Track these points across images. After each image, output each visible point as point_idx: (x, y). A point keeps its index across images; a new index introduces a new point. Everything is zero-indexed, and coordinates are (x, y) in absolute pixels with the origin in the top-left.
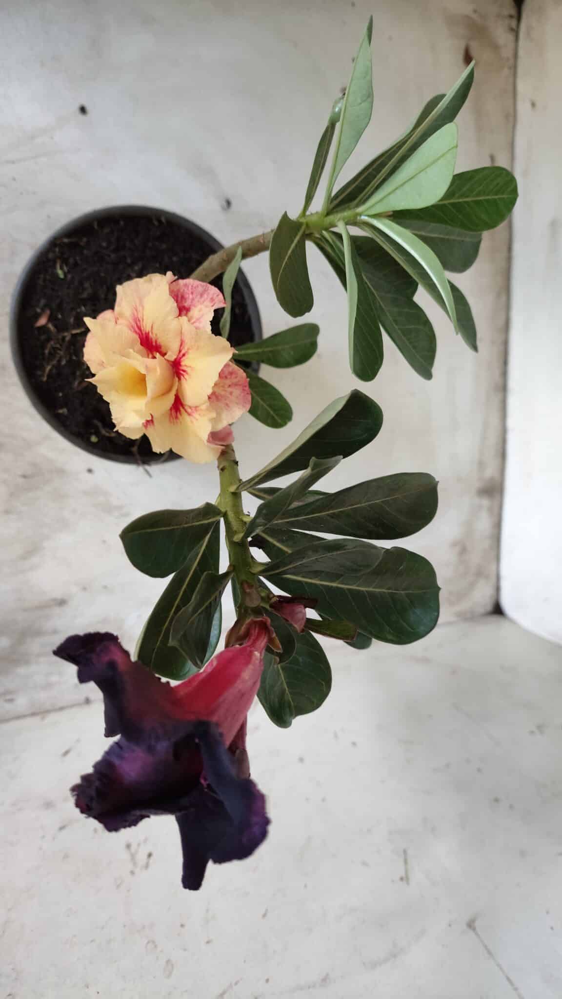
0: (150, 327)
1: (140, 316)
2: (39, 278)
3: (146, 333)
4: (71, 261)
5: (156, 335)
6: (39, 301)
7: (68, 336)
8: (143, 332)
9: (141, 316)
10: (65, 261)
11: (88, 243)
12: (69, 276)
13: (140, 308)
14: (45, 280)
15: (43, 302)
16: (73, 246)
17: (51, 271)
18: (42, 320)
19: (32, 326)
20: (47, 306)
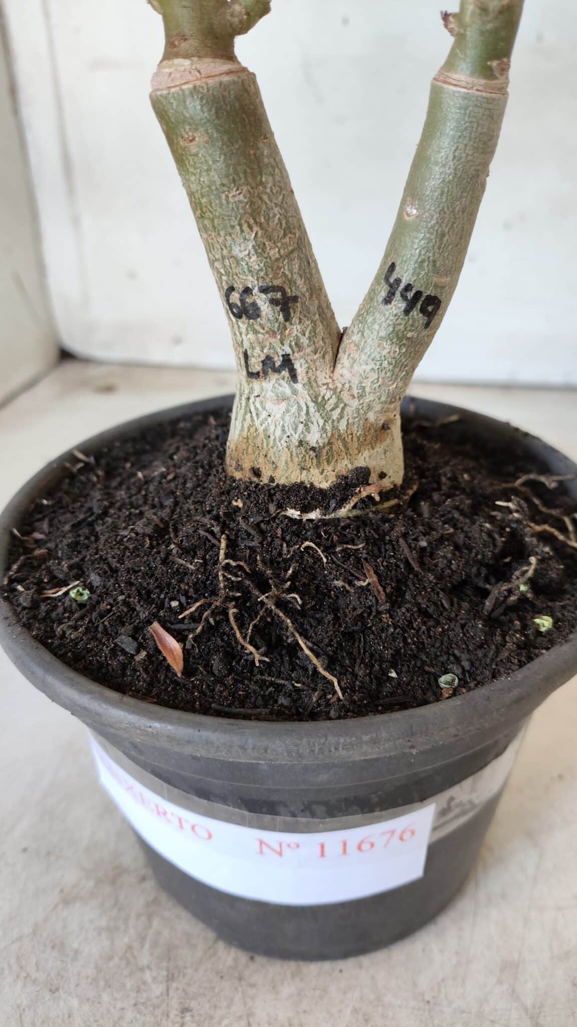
2: (62, 636)
4: (64, 572)
6: (117, 651)
12: (94, 579)
15: (125, 641)
17: (60, 610)
18: (171, 651)
19: (176, 683)
20: (137, 632)
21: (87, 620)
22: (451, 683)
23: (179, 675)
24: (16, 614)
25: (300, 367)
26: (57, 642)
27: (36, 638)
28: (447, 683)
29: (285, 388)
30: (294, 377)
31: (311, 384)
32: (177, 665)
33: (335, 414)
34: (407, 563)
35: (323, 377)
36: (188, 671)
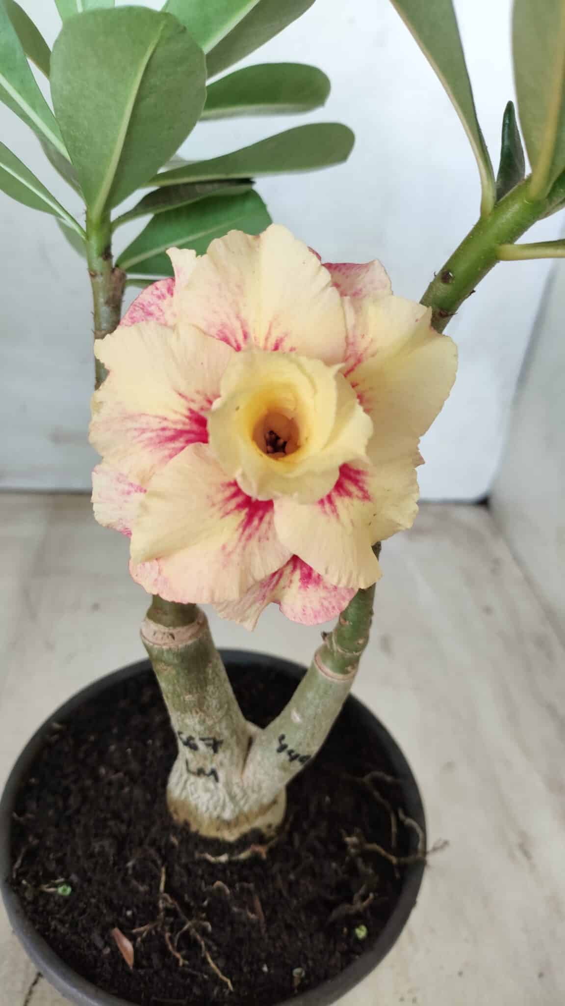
0: (183, 401)
1: (156, 424)
2: (55, 930)
3: (190, 418)
4: (52, 867)
5: (198, 392)
6: (91, 945)
7: (164, 902)
8: (187, 428)
9: (158, 420)
10: (49, 877)
11: (38, 836)
12: (74, 878)
13: (142, 423)
14: (62, 922)
15: (96, 938)
16: (31, 856)
17: (52, 905)
18: (126, 949)
19: (130, 974)
20: (105, 932)
21: (70, 916)
22: (300, 974)
23: (131, 968)
24: (24, 907)
25: (221, 775)
26: (52, 935)
27: (38, 930)
28: (298, 974)
29: (211, 785)
30: (217, 779)
31: (228, 785)
32: (130, 961)
33: (242, 803)
34: (280, 892)
35: (236, 779)
36: (137, 964)
